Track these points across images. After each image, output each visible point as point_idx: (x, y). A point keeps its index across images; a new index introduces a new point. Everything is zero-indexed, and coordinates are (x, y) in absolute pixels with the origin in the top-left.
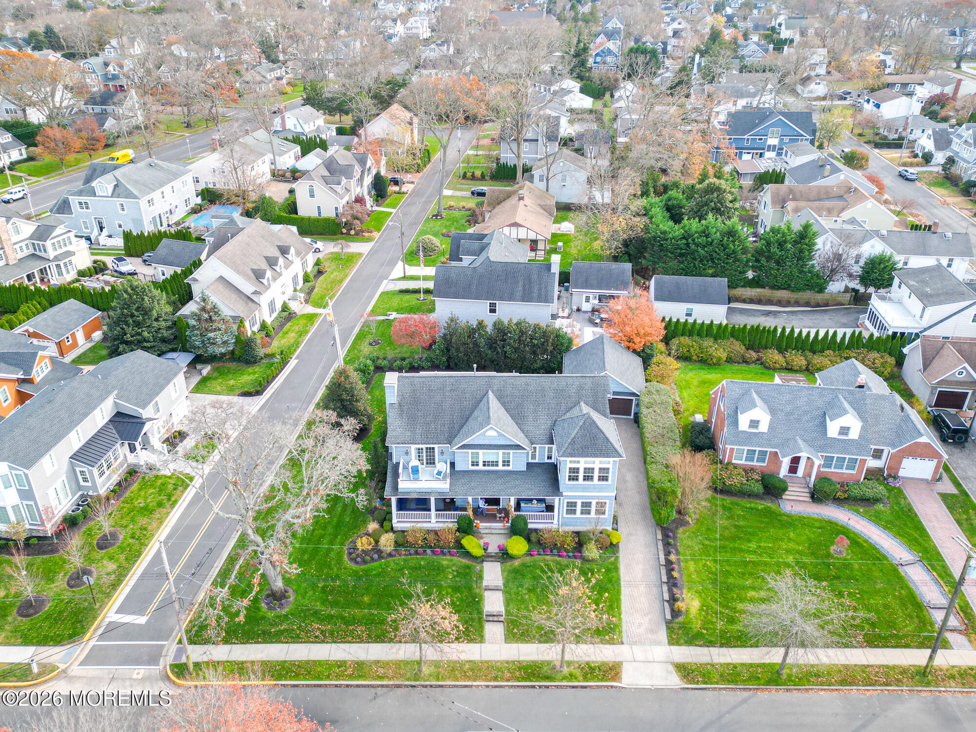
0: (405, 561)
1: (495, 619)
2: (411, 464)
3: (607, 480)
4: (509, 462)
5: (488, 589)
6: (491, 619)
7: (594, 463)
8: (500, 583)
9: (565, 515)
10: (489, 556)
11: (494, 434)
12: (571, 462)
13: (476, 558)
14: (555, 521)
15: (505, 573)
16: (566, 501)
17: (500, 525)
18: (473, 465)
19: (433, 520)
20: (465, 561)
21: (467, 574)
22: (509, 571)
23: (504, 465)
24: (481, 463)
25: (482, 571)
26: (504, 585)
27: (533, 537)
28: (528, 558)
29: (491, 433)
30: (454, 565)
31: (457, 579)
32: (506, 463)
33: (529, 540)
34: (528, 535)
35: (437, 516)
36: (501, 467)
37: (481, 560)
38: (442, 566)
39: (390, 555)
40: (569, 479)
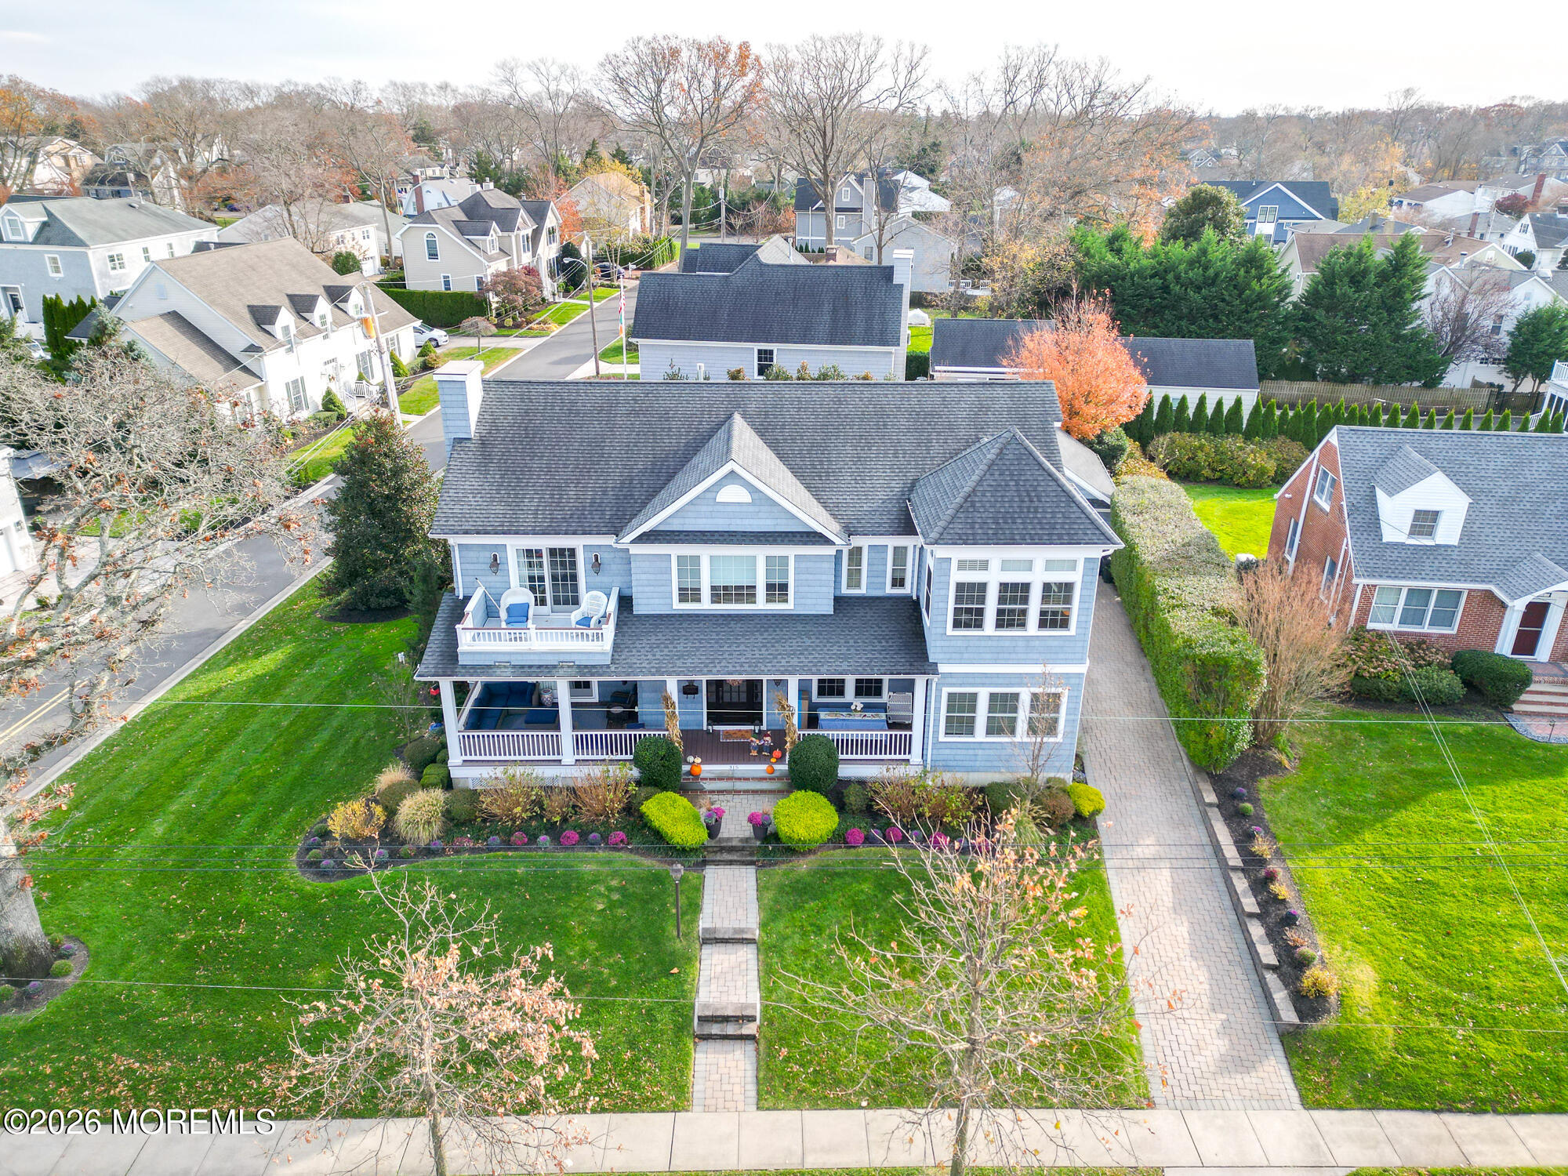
0: (469, 864)
1: (731, 1029)
2: (508, 600)
3: (1065, 624)
4: (784, 587)
5: (713, 939)
6: (715, 1029)
7: (1029, 565)
8: (749, 919)
9: (942, 738)
10: (722, 849)
11: (742, 495)
12: (963, 565)
13: (681, 852)
14: (915, 757)
15: (769, 895)
16: (946, 691)
17: (760, 769)
18: (683, 598)
19: (568, 755)
20: (650, 864)
21: (653, 897)
22: (781, 889)
23: (770, 599)
24: (706, 593)
25: (699, 889)
26: (763, 925)
27: (853, 798)
28: (839, 855)
29: (732, 494)
30: (615, 874)
31: (620, 912)
32: (777, 590)
33: (841, 807)
34: (837, 793)
35: (580, 743)
36: (761, 604)
37: (699, 857)
38: (579, 877)
39: (429, 852)
40: (957, 624)
